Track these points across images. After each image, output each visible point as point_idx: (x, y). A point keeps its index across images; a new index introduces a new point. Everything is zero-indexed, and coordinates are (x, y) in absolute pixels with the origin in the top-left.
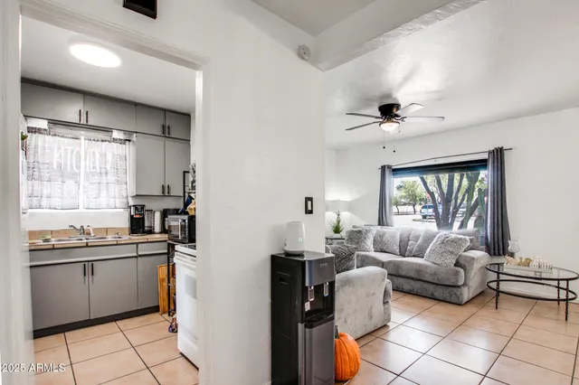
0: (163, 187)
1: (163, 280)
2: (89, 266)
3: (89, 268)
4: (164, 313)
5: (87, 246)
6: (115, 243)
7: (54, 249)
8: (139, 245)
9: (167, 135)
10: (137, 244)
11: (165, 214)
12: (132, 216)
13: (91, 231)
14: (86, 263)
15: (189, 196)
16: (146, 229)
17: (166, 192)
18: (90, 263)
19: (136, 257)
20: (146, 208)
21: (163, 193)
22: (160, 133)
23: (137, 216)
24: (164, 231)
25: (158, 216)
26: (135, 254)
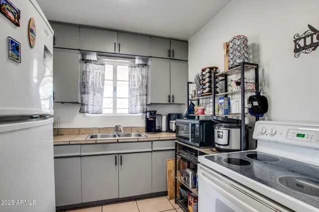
0: (169, 97)
1: (170, 172)
2: (119, 157)
3: (118, 159)
4: (171, 198)
5: (118, 142)
6: (137, 140)
7: (96, 143)
8: (154, 142)
9: (172, 57)
10: (152, 141)
11: (169, 117)
12: (147, 119)
13: (122, 129)
14: (117, 155)
15: (192, 103)
16: (157, 128)
17: (171, 101)
18: (120, 155)
19: (151, 152)
20: (157, 113)
21: (169, 101)
22: (167, 57)
23: (151, 119)
24: (169, 130)
25: (164, 119)
26: (151, 150)
